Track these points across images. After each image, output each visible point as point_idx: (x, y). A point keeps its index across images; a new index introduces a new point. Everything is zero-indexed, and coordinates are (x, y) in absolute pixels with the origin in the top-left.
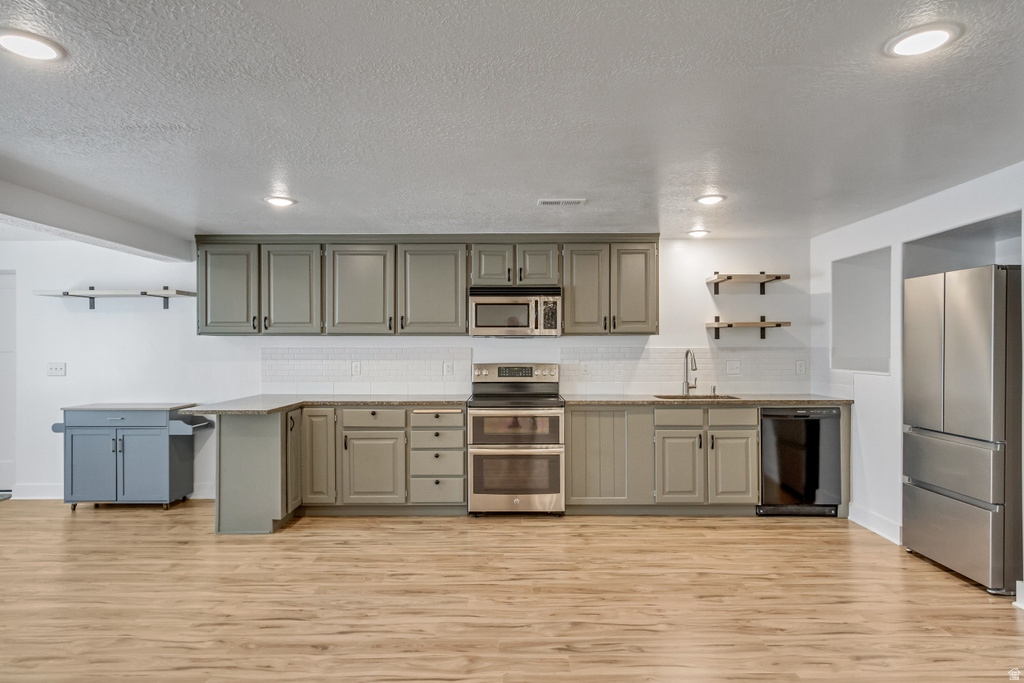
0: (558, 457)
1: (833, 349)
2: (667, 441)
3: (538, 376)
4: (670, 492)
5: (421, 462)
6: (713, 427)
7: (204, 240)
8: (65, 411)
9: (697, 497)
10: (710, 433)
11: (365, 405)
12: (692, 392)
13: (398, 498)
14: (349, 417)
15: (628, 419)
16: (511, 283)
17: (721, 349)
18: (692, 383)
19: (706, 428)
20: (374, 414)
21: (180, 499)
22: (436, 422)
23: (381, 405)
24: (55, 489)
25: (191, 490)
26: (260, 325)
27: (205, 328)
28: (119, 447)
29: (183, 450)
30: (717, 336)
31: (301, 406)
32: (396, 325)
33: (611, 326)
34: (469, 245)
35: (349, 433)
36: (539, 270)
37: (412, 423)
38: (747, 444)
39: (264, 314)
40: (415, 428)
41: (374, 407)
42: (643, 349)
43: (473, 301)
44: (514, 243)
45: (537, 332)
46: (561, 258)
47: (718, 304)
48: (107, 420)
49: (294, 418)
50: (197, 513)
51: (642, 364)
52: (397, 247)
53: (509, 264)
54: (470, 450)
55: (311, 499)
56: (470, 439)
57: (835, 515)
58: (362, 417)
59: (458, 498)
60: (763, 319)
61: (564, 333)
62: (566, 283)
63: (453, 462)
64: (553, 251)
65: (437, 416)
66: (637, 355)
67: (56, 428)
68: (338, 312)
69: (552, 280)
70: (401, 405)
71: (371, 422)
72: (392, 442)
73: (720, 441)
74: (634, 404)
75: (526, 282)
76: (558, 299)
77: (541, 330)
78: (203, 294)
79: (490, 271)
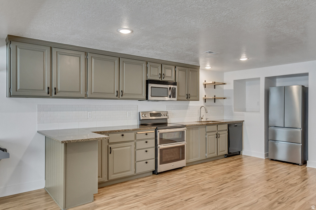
1: (234, 106)
2: (209, 137)
4: (210, 154)
5: (141, 155)
6: (219, 131)
9: (216, 154)
10: (218, 133)
11: (119, 131)
12: (202, 120)
13: (132, 173)
16: (160, 79)
17: (207, 106)
19: (217, 131)
20: (123, 135)
22: (146, 137)
23: (125, 131)
26: (51, 92)
30: (205, 102)
32: (119, 95)
33: (188, 98)
34: (147, 62)
35: (112, 146)
36: (169, 75)
37: (137, 138)
38: (225, 135)
39: (54, 86)
40: (138, 140)
41: (123, 132)
42: (188, 106)
43: (150, 86)
44: (162, 64)
47: (205, 91)
53: (160, 71)
56: (158, 143)
57: (240, 154)
58: (118, 137)
59: (154, 168)
60: (215, 96)
62: (177, 81)
63: (152, 153)
64: (173, 68)
65: (146, 134)
68: (93, 87)
69: (173, 79)
70: (133, 130)
71: (122, 139)
72: (129, 147)
73: (220, 135)
75: (165, 79)
76: (176, 87)
77: (171, 99)
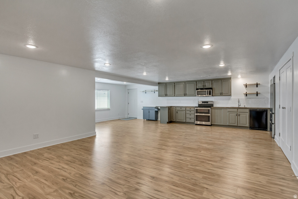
0: (209, 116)
2: (230, 114)
3: (209, 103)
4: (230, 123)
5: (188, 116)
6: (239, 112)
7: (159, 83)
8: (143, 107)
9: (236, 125)
10: (239, 113)
11: (180, 107)
12: (240, 107)
13: (185, 121)
14: (177, 109)
15: (223, 110)
16: (203, 88)
17: (247, 98)
18: (240, 105)
19: (238, 112)
21: (156, 120)
22: (190, 110)
23: (182, 107)
24: (142, 118)
25: (158, 119)
26: (166, 95)
27: (159, 96)
28: (149, 112)
29: (157, 112)
30: (246, 96)
31: (171, 107)
32: (185, 95)
33: (221, 94)
34: (196, 82)
35: (178, 111)
36: (208, 85)
37: (186, 110)
38: (246, 116)
39: (167, 94)
40: (187, 110)
41: (181, 107)
42: (230, 98)
43: (197, 91)
44: (204, 81)
45: (207, 96)
46: (212, 83)
47: (247, 90)
48: (148, 108)
49: (170, 108)
50: (158, 122)
51: (230, 101)
52: (185, 82)
53: (203, 84)
54: (195, 114)
55: (172, 120)
56: (195, 113)
57: (267, 130)
58: (179, 109)
59: (193, 122)
60: (257, 92)
61: (212, 96)
62: (213, 87)
63: (192, 116)
64: (211, 82)
66: (229, 99)
67: (142, 109)
68: (177, 93)
69: (210, 87)
70: (185, 107)
71: (181, 109)
72: (184, 112)
73: (241, 115)
74: (223, 108)
75: (206, 87)
76: (211, 90)
77: (208, 95)
78: (159, 91)
79: (200, 86)
